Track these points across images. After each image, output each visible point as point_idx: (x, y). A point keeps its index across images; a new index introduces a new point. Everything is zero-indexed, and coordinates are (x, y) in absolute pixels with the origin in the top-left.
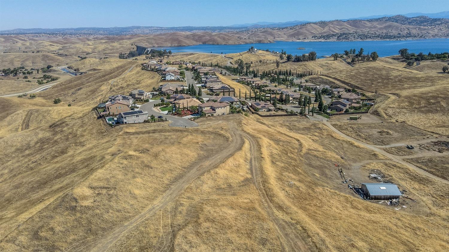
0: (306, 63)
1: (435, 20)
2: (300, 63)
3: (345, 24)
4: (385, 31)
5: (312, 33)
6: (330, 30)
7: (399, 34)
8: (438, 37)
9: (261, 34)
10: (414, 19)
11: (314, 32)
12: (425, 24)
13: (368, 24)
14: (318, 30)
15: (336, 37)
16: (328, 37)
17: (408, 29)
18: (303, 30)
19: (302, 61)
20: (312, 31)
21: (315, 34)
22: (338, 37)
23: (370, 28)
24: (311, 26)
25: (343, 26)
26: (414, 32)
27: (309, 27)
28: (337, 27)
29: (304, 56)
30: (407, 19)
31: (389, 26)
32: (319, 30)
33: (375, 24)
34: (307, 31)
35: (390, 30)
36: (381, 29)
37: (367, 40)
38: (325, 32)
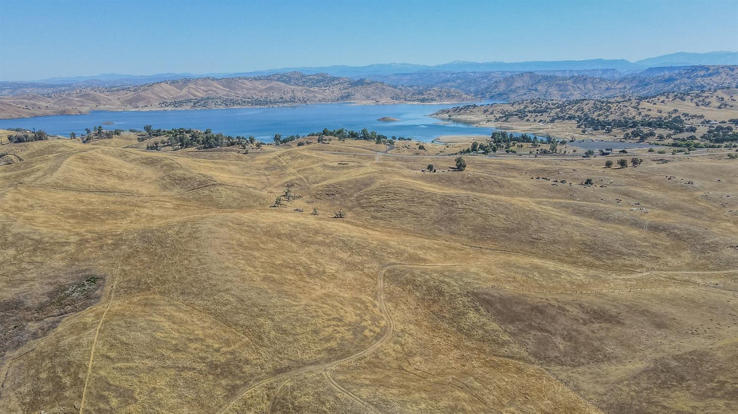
0: (30, 143)
1: (334, 79)
2: (22, 144)
3: (215, 84)
4: (265, 94)
5: (161, 97)
6: (190, 93)
7: (282, 98)
8: (325, 101)
9: (77, 99)
10: (311, 77)
11: (165, 96)
12: (321, 84)
13: (248, 84)
14: (172, 92)
15: (192, 104)
16: (180, 103)
17: (293, 92)
18: (148, 94)
19: (24, 141)
20: (162, 95)
21: (165, 99)
22: (195, 104)
23: (249, 89)
24: (161, 87)
25: (212, 87)
26: (299, 95)
27: (157, 88)
28: (202, 88)
29: (26, 137)
30: (303, 76)
31: (271, 88)
32: (174, 92)
33: (257, 84)
34: (154, 94)
35: (271, 93)
36: (261, 91)
37: (233, 107)
38: (181, 97)
